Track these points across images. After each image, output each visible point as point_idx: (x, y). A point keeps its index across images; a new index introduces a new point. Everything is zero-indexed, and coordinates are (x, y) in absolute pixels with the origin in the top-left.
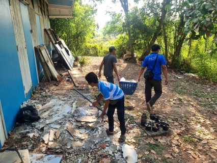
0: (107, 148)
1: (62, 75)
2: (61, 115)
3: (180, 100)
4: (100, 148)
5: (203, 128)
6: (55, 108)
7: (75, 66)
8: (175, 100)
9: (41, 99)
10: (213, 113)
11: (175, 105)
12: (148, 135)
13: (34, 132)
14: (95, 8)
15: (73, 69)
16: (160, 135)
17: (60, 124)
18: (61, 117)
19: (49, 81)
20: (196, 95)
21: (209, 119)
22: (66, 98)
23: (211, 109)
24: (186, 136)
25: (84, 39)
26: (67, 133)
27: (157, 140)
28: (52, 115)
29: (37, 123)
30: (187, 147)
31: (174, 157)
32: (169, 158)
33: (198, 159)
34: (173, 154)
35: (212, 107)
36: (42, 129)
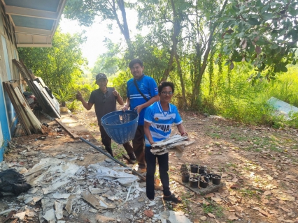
0: (155, 215)
1: (48, 126)
2: (65, 179)
3: (218, 146)
4: (145, 218)
5: (258, 176)
6: (53, 170)
7: (63, 113)
8: (212, 146)
9: (22, 161)
10: (262, 157)
11: (215, 153)
12: (196, 193)
13: (25, 210)
14: (83, 36)
15: (62, 116)
16: (211, 192)
17: (68, 191)
18: (67, 181)
19: (28, 135)
20: (234, 138)
21: (261, 165)
22: (64, 155)
23: (258, 153)
24: (243, 189)
25: (70, 78)
26: (85, 204)
27: (210, 199)
28: (50, 180)
29: (27, 195)
30: (249, 202)
31: (240, 218)
32: (235, 220)
33: (269, 216)
34: (238, 214)
35: (257, 151)
36: (39, 204)
